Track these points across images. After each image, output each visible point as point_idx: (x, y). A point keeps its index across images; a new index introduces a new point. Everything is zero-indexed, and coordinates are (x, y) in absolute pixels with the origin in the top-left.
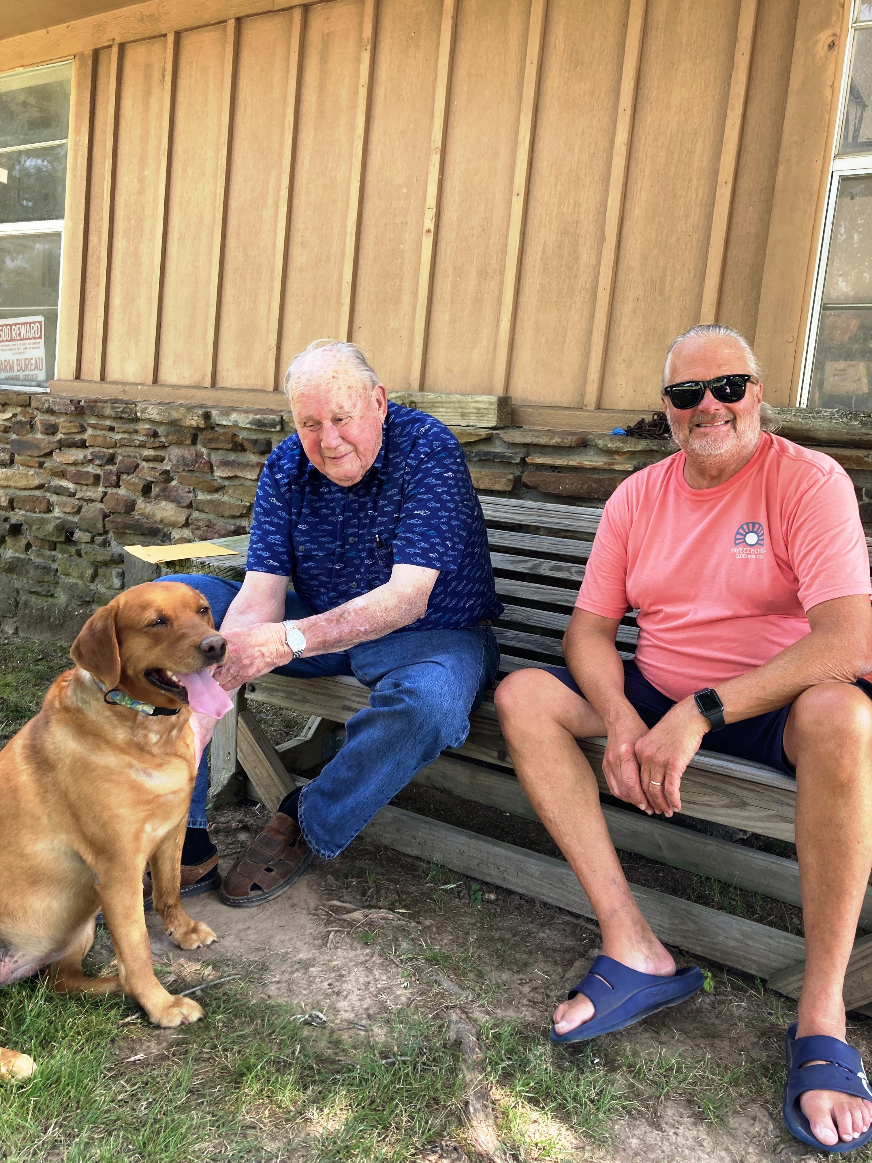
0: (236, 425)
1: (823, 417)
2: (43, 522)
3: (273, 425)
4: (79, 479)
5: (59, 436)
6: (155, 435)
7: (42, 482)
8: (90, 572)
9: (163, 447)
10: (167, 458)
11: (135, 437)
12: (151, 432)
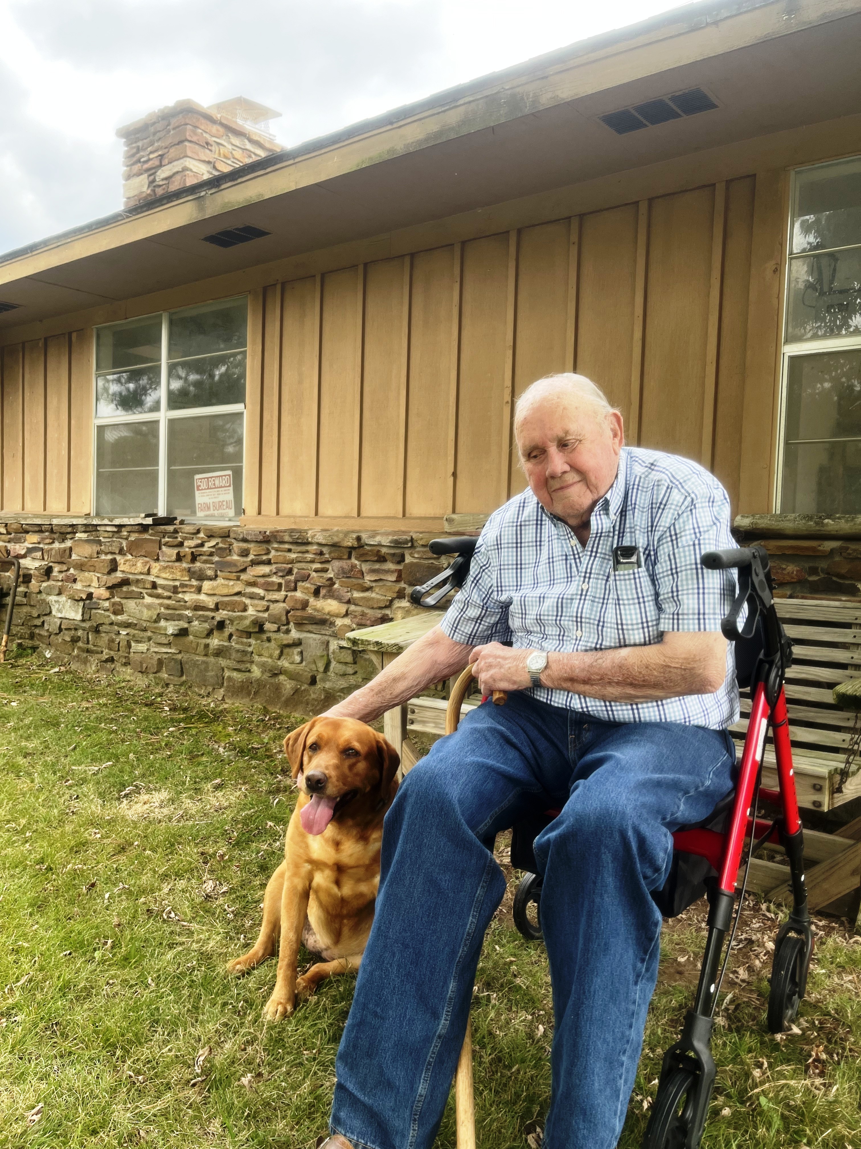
0: (380, 545)
1: (789, 520)
2: (242, 618)
3: (406, 542)
4: (268, 587)
5: (251, 557)
6: (321, 553)
7: (240, 590)
8: (277, 652)
9: (327, 562)
10: (330, 568)
11: (307, 555)
12: (318, 552)
